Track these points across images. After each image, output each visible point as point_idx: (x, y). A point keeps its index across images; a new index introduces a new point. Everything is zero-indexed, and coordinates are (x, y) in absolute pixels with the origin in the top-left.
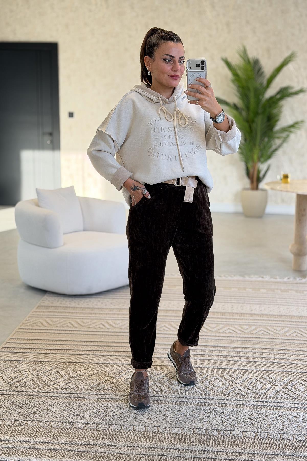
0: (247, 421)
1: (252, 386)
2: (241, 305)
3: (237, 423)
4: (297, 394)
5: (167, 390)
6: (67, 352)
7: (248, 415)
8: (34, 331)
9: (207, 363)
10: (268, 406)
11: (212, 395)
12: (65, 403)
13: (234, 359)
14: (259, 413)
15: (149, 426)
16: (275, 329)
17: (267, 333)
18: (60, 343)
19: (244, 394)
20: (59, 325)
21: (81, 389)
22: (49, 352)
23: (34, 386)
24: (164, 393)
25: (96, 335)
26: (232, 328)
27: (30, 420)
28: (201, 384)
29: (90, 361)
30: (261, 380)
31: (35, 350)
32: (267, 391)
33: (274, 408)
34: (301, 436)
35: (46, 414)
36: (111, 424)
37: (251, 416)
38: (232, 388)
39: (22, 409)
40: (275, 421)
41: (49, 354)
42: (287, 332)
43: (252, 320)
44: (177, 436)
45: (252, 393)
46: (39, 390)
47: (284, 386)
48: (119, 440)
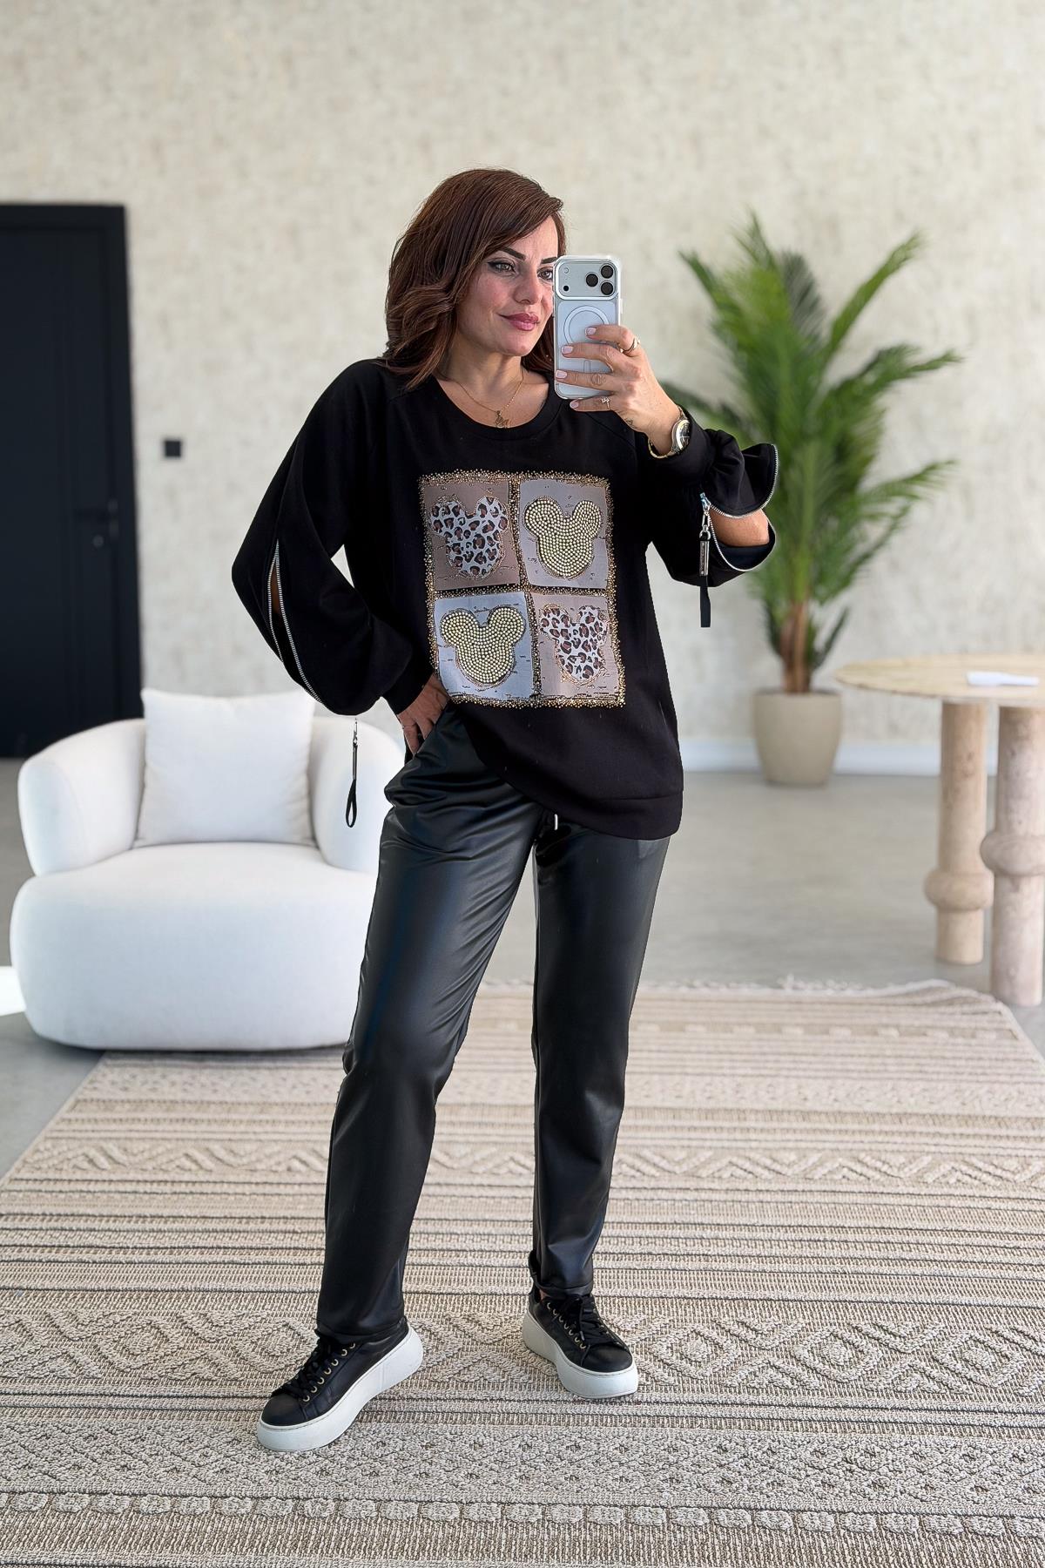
0: (808, 1476)
1: (816, 1358)
2: (769, 1081)
3: (773, 1485)
4: (971, 1379)
5: (530, 1378)
6: (182, 1257)
7: (809, 1455)
8: (66, 1187)
9: (660, 1281)
10: (876, 1422)
11: (684, 1390)
12: (182, 1430)
13: (753, 1265)
14: (846, 1446)
15: (474, 1500)
16: (884, 1162)
17: (861, 1175)
18: (155, 1226)
19: (793, 1384)
20: (149, 1165)
21: (236, 1380)
22: (121, 1257)
23: (74, 1375)
24: (520, 1387)
25: (279, 1195)
26: (740, 1162)
27: (61, 1493)
28: (646, 1353)
29: (262, 1285)
30: (846, 1335)
31: (72, 1253)
32: (869, 1372)
33: (893, 1430)
34: (990, 1521)
35: (118, 1470)
36: (342, 1498)
37: (818, 1457)
38: (749, 1363)
39: (34, 1453)
40: (901, 1472)
41: (121, 1263)
42: (928, 1169)
43: (807, 1131)
44: (570, 1534)
45: (819, 1379)
46: (89, 1387)
47: (927, 1354)
48: (373, 1553)
